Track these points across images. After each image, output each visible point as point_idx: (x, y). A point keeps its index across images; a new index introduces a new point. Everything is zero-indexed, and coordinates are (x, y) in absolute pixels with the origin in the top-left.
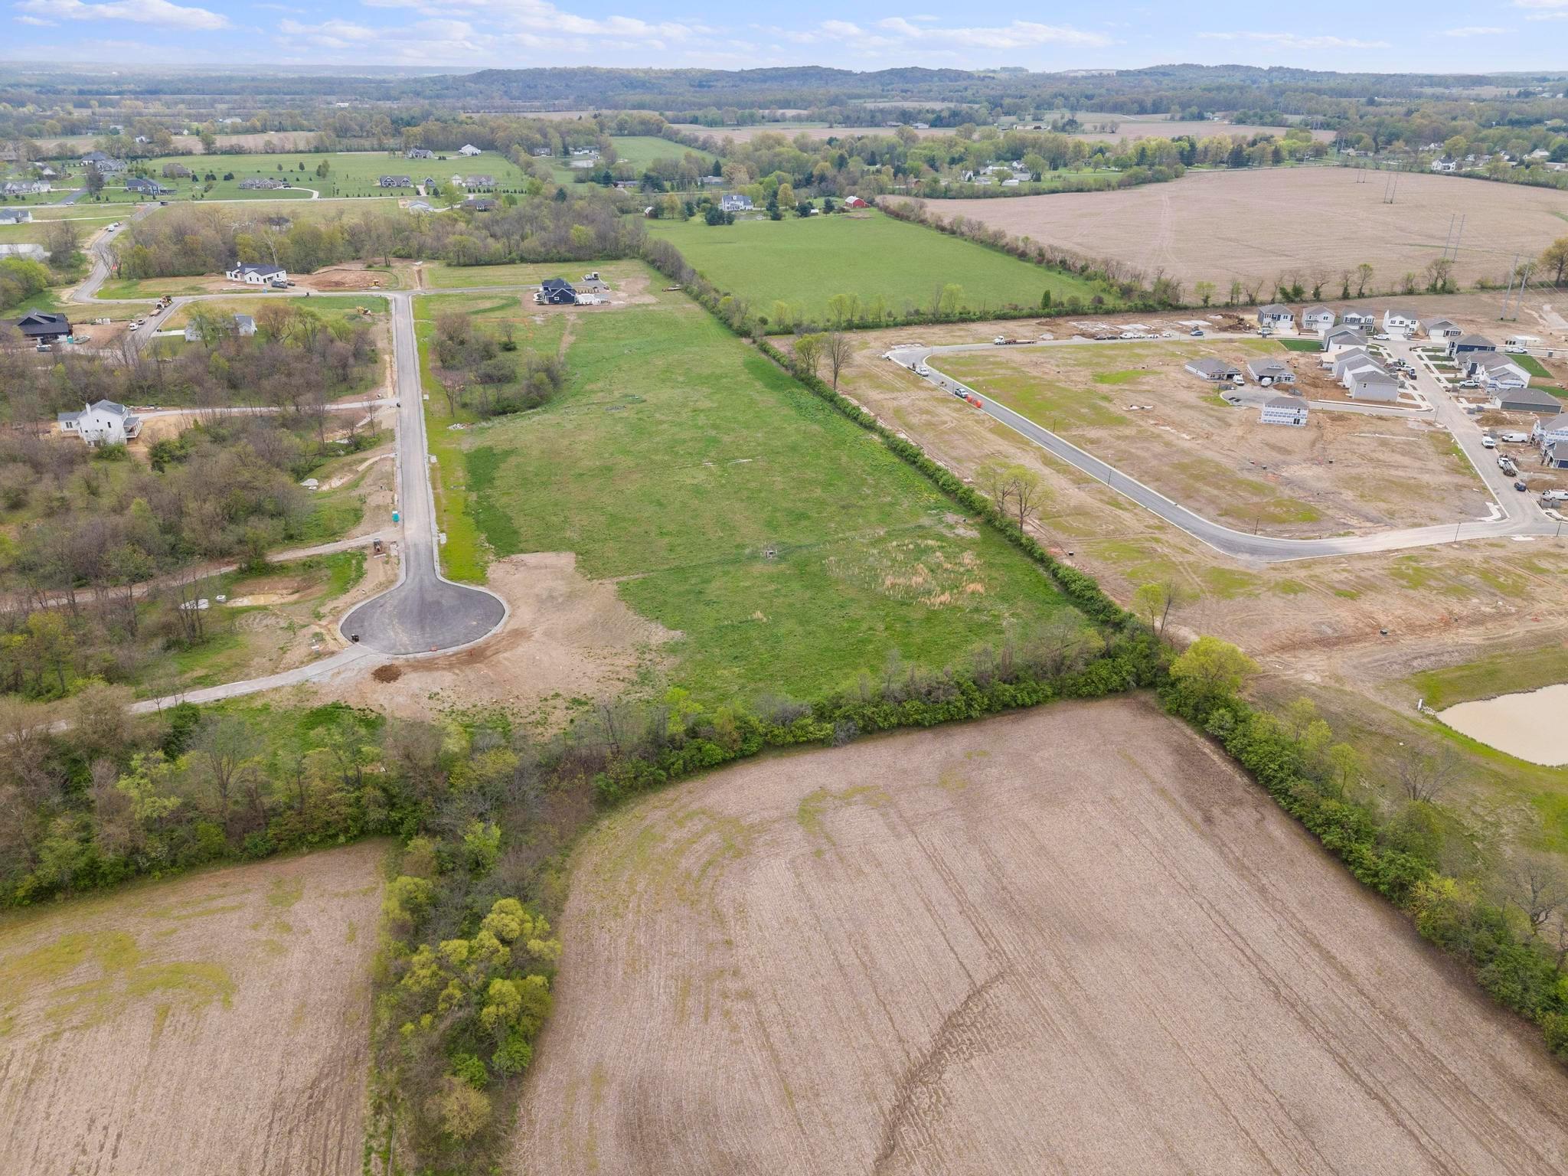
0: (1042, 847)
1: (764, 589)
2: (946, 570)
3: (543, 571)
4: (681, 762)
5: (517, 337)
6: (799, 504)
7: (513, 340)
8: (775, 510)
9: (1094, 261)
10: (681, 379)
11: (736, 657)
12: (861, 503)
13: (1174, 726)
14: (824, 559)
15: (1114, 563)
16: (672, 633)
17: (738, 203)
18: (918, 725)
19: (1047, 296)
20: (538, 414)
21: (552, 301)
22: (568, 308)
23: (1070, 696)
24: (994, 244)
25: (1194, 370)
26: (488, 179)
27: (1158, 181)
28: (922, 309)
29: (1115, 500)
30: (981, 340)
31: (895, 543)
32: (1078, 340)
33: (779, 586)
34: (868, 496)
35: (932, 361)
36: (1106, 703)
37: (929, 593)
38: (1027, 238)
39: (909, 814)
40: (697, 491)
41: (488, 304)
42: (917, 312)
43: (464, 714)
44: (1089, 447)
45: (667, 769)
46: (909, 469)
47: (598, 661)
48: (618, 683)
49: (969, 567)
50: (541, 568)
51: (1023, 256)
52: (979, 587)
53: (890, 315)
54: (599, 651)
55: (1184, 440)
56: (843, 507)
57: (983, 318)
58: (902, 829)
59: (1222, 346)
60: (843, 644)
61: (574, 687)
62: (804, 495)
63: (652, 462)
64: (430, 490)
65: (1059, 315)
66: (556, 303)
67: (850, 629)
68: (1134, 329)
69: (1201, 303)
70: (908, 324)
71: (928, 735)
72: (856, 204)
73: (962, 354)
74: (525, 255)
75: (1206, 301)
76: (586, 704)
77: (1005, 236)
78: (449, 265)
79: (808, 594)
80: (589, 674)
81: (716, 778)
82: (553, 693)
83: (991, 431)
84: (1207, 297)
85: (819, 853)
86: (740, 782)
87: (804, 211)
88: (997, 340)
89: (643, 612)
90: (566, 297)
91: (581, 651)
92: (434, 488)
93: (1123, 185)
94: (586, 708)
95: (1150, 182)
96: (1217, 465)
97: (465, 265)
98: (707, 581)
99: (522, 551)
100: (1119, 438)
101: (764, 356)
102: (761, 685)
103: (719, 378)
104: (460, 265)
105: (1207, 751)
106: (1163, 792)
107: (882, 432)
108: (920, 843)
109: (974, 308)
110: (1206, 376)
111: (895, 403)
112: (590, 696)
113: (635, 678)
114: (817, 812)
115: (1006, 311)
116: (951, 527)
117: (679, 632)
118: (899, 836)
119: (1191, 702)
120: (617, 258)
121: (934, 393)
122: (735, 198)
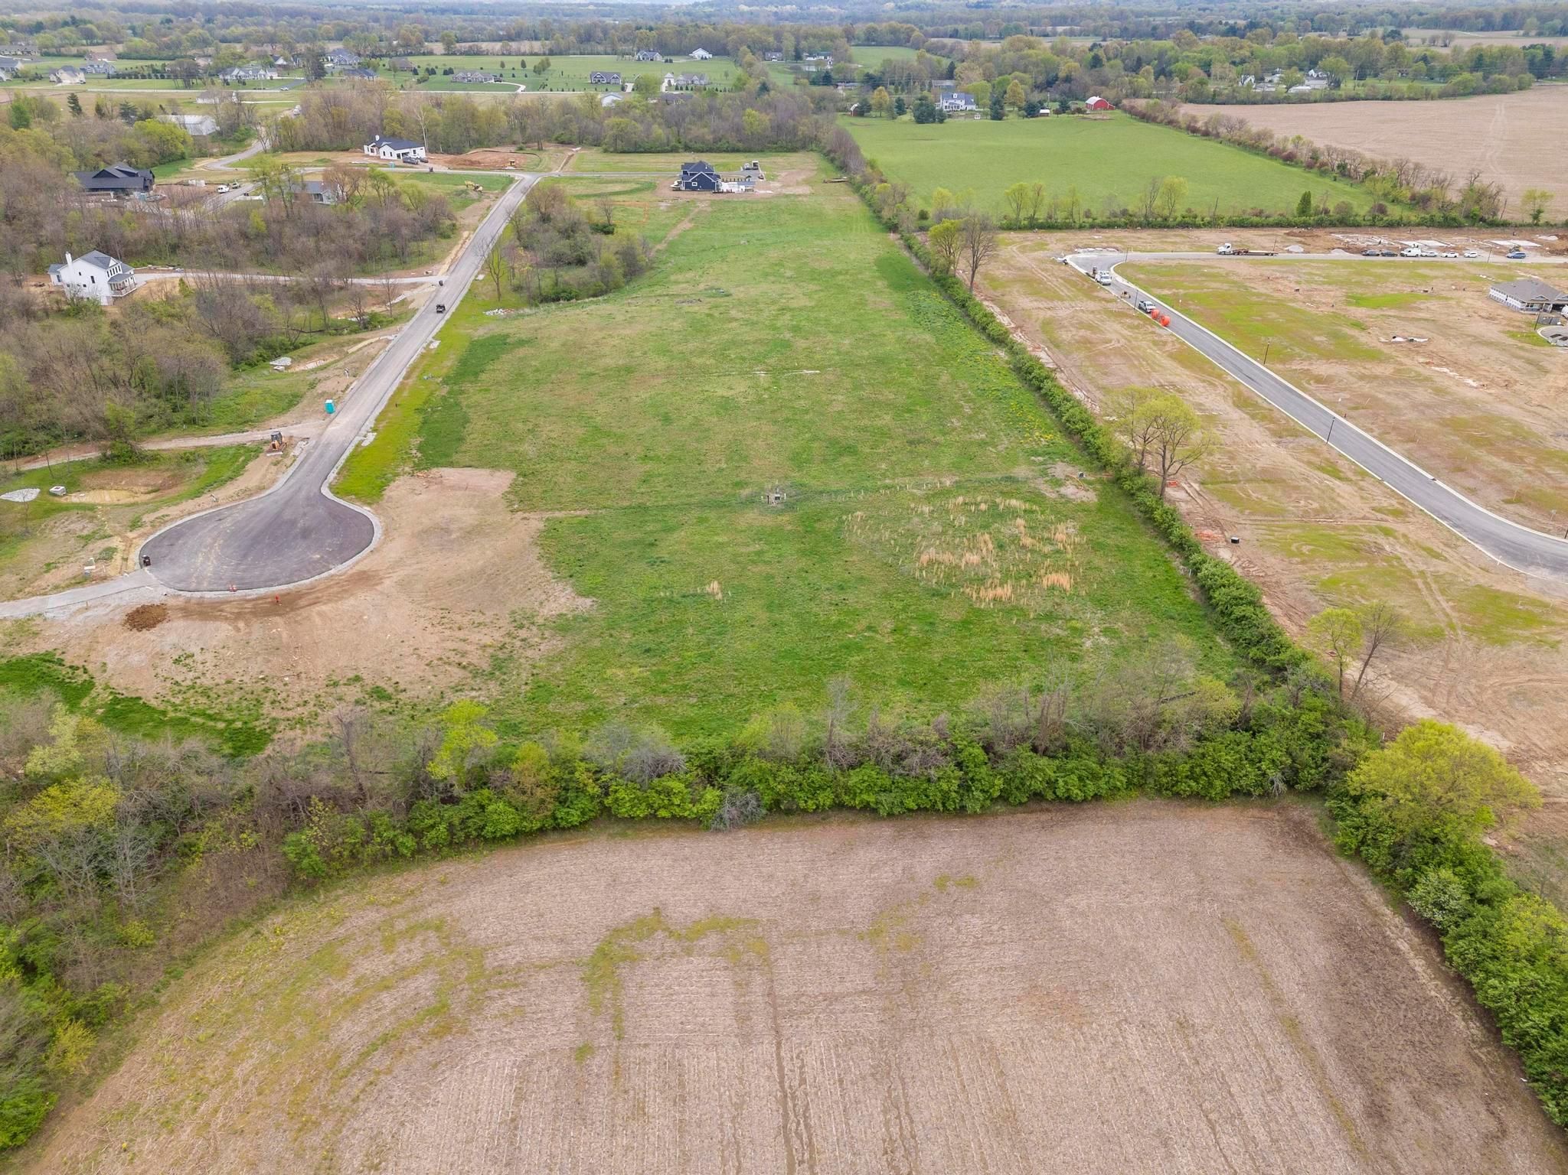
0: (1012, 1116)
1: (743, 550)
2: (1024, 547)
3: (459, 493)
4: (442, 827)
5: (617, 217)
6: (851, 433)
7: (613, 222)
8: (815, 439)
9: (1384, 165)
10: (789, 274)
11: (648, 651)
12: (940, 438)
13: (1346, 881)
14: (847, 512)
15: (1303, 562)
16: (580, 601)
17: (958, 102)
19: (1306, 200)
20: (596, 303)
21: (688, 186)
22: (707, 196)
23: (1159, 791)
24: (1255, 145)
25: (1503, 297)
26: (701, 78)
27: (1495, 92)
28: (1131, 209)
29: (1333, 464)
30: (1200, 249)
31: (960, 499)
32: (1338, 255)
33: (765, 548)
34: (954, 429)
35: (1122, 269)
36: (1225, 813)
37: (981, 580)
38: (1299, 138)
39: (787, 991)
40: (726, 406)
41: (618, 188)
42: (1124, 212)
43: (205, 693)
44: (1313, 386)
45: (418, 835)
46: (1031, 397)
47: (448, 633)
48: (455, 670)
49: (1060, 546)
50: (460, 488)
51: (1289, 159)
52: (1064, 580)
53: (1088, 215)
54: (458, 618)
55: (1469, 387)
56: (911, 443)
57: (1213, 224)
58: (760, 1022)
59: (1552, 272)
60: (817, 648)
61: (388, 670)
62: (866, 422)
63: (690, 366)
64: (400, 379)
65: (1320, 224)
66: (694, 189)
67: (840, 624)
68: (1420, 246)
69: (1529, 220)
70: (1109, 226)
71: (887, 830)
72: (1097, 105)
73: (1169, 263)
74: (691, 144)
75: (1536, 217)
76: (389, 698)
77: (1271, 137)
78: (606, 151)
79: (803, 563)
80: (421, 652)
81: (498, 859)
82: (351, 675)
83: (1171, 356)
84: (1539, 212)
85: (583, 1052)
86: (529, 877)
87: (1032, 111)
88: (1222, 249)
89: (557, 566)
90: (707, 183)
91: (433, 614)
92: (406, 377)
93: (1443, 95)
94: (386, 705)
95: (1484, 93)
96: (1516, 426)
97: (624, 152)
98: (669, 530)
99: (451, 465)
100: (1362, 377)
101: (906, 253)
102: (661, 700)
103: (835, 274)
104: (616, 151)
107: (1012, 350)
108: (779, 1058)
109: (1203, 212)
110: (1519, 305)
111: (1049, 313)
112: (402, 687)
113: (485, 666)
114: (624, 959)
115: (1246, 216)
116: (1057, 483)
117: (588, 601)
118: (747, 1039)
119: (1387, 839)
120: (794, 150)
121: (1109, 305)
122: (955, 95)
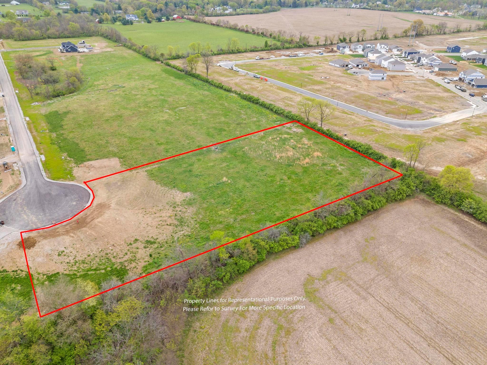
0: (438, 290)
1: (221, 166)
2: (299, 147)
3: (104, 169)
4: (228, 274)
5: (56, 65)
6: (217, 125)
7: (54, 66)
8: (208, 128)
9: (275, 32)
10: (137, 78)
11: (224, 203)
12: (244, 122)
13: (444, 210)
14: (243, 148)
15: (365, 137)
16: (185, 194)
17: (132, 18)
18: (336, 228)
19: (266, 43)
20: (75, 95)
21: (67, 51)
22: (75, 54)
23: (392, 201)
24: (234, 28)
25: (333, 64)
26: (26, 12)
27: (274, 11)
28: (223, 48)
29: (344, 111)
30: (250, 59)
31: (270, 138)
32: (283, 57)
33: (228, 164)
34: (246, 119)
35: (236, 65)
36: (407, 202)
37: (299, 159)
38: (247, 26)
39: (361, 283)
40: (167, 122)
41: (38, 54)
42: (221, 50)
43: (83, 262)
44: (318, 92)
45: (221, 280)
46: (255, 106)
47: (152, 216)
48: (168, 227)
49: (309, 145)
50: (102, 167)
51: (247, 32)
52: (319, 154)
53: (212, 51)
54: (151, 210)
55: (348, 87)
56: (238, 124)
57: (246, 51)
58: (364, 294)
59: (333, 57)
60: (273, 189)
61: (144, 233)
62: (218, 121)
63: (140, 112)
64: (29, 134)
65: (272, 49)
66: (69, 52)
67: (272, 181)
68: (301, 53)
69: (316, 45)
70: (220, 54)
71: (341, 232)
72: (177, 18)
73: (246, 63)
74: (50, 36)
75: (318, 44)
76: (155, 243)
77: (238, 26)
78: (16, 40)
79: (243, 166)
80: (150, 224)
81: (248, 278)
82: (133, 239)
83: (277, 89)
84: (318, 42)
85: (331, 321)
86: (263, 279)
87: (159, 20)
88: (257, 58)
89: (165, 185)
90: (74, 49)
91: (141, 211)
92: (31, 132)
93: (264, 12)
94: (156, 245)
95: (272, 11)
96: (369, 96)
97: (23, 40)
98: (191, 165)
99: (89, 160)
100: (327, 88)
101: (168, 67)
102: (244, 216)
103: (153, 76)
104: (20, 40)
105: (467, 220)
106: (465, 245)
107: (236, 92)
108: (377, 300)
109: (241, 48)
110: (339, 66)
111: (234, 81)
112: (155, 238)
113: (176, 223)
114: (315, 291)
115: (252, 49)
116: (290, 128)
117: (188, 194)
118: (365, 299)
119: (449, 196)
120: (90, 36)
121: (246, 77)
122: (131, 15)
